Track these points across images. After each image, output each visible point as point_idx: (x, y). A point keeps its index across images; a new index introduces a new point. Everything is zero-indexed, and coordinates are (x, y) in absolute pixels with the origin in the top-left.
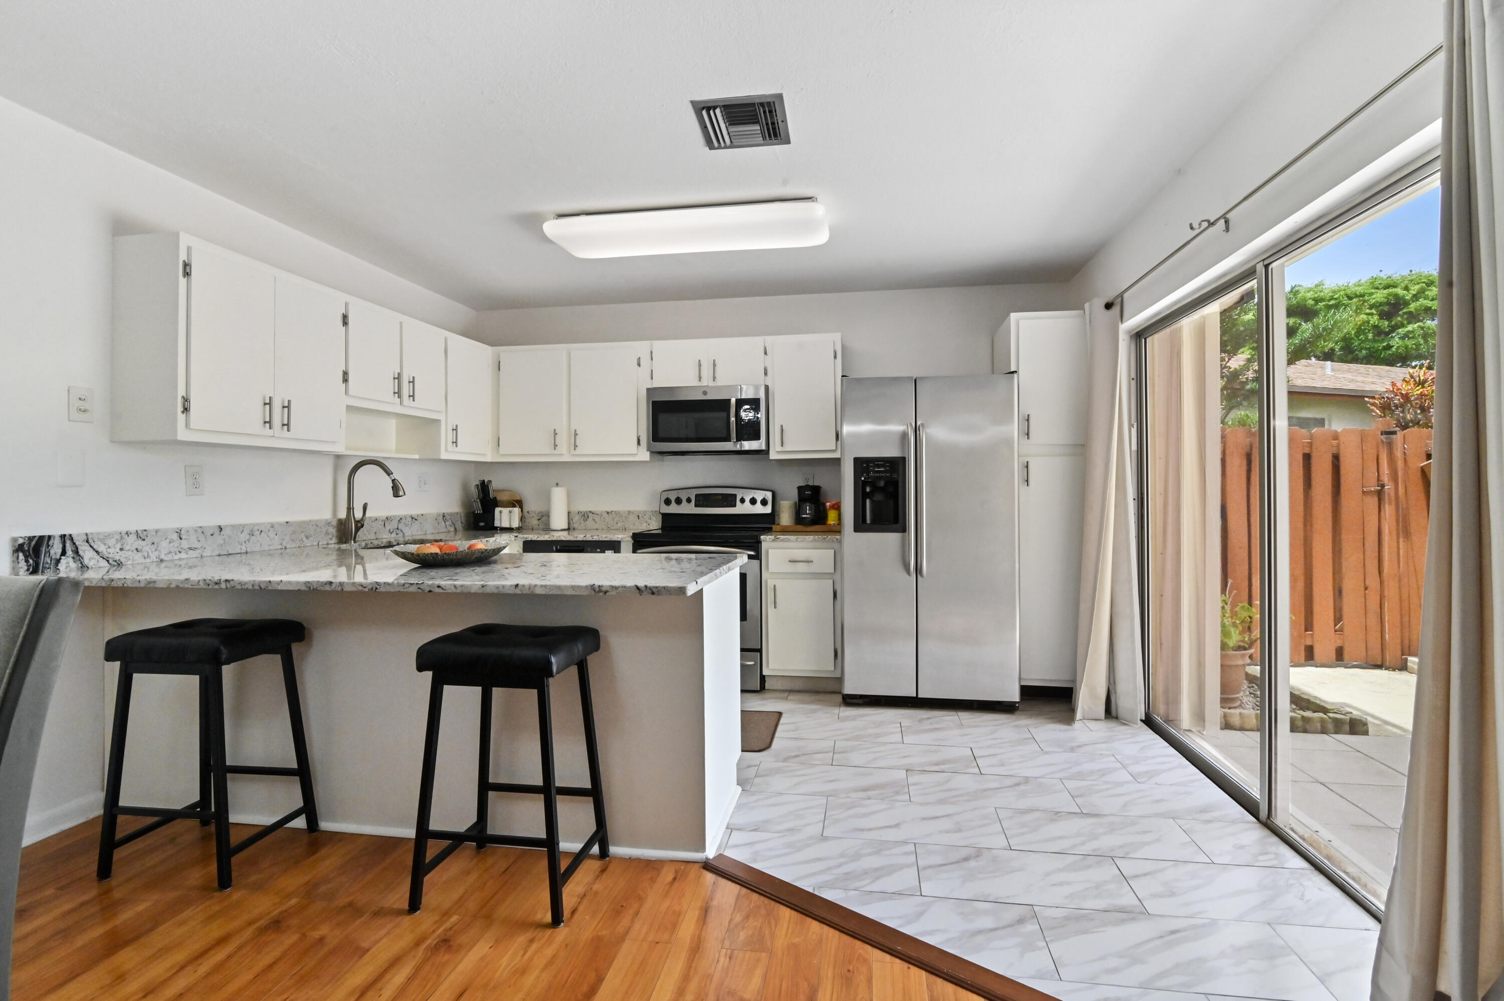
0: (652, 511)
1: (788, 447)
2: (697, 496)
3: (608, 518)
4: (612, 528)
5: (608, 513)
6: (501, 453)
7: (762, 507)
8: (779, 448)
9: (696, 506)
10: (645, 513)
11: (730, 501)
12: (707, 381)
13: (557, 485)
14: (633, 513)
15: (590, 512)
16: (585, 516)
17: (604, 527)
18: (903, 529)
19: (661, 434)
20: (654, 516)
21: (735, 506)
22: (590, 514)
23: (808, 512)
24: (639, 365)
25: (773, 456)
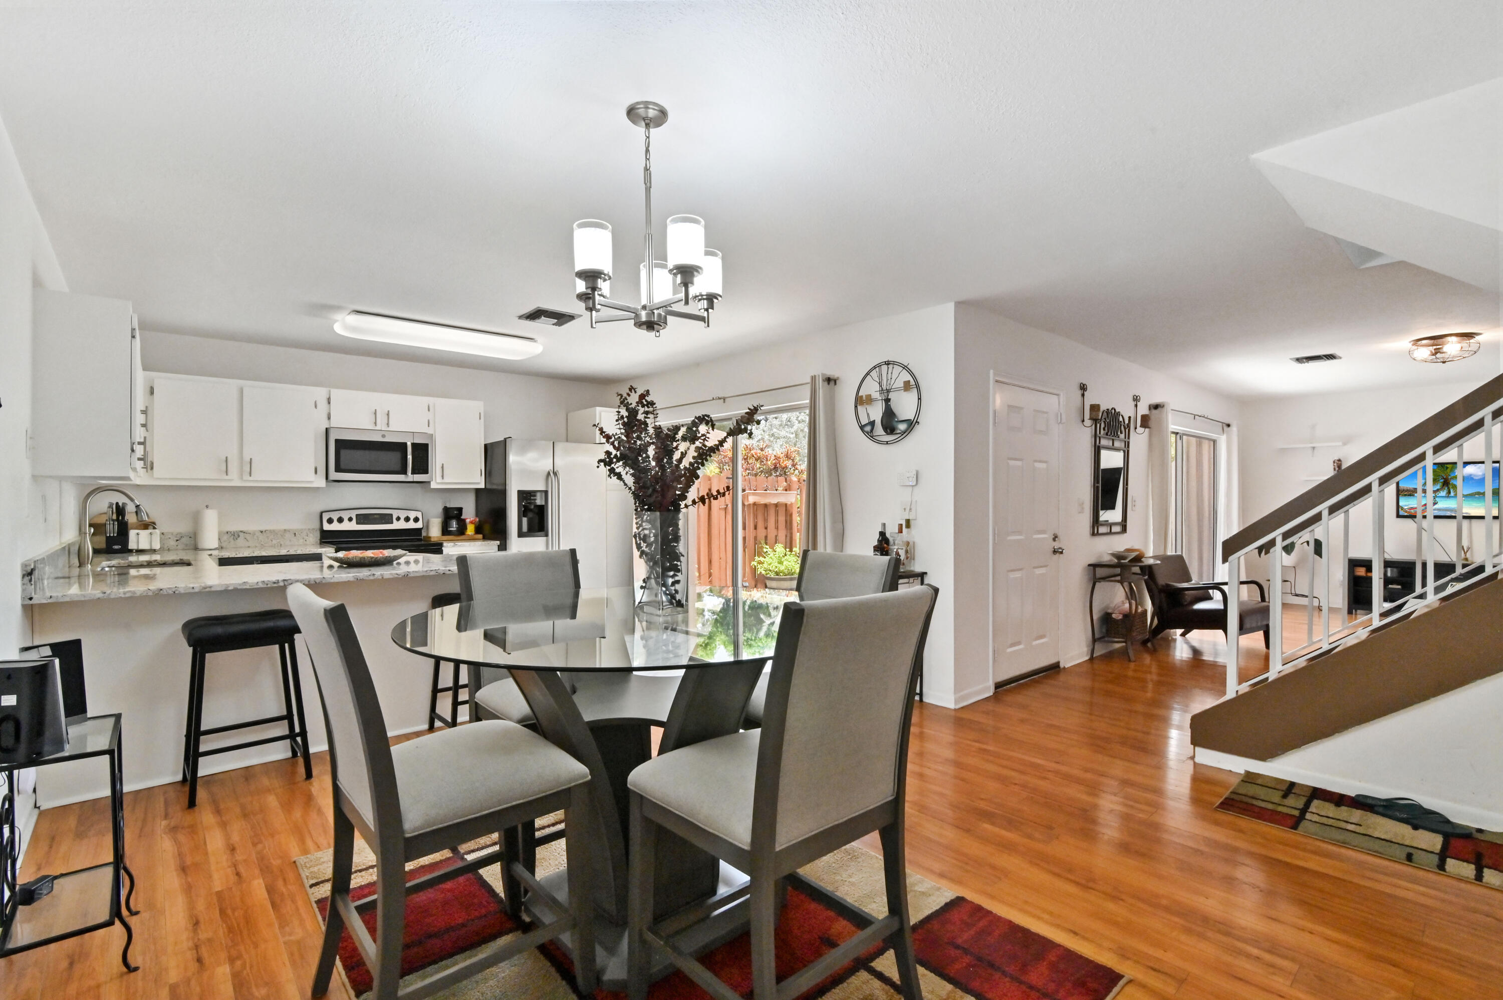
0: (309, 529)
1: (446, 480)
2: (357, 515)
3: (261, 537)
4: (266, 545)
5: (262, 532)
6: (155, 476)
7: (414, 523)
8: (439, 480)
9: (357, 523)
10: (301, 531)
11: (388, 519)
12: (381, 426)
13: (207, 507)
14: (289, 531)
15: (241, 532)
16: (235, 535)
17: (257, 545)
18: (547, 535)
19: (343, 466)
20: (310, 532)
21: (392, 523)
22: (241, 534)
23: (454, 526)
24: (316, 407)
25: (433, 485)
